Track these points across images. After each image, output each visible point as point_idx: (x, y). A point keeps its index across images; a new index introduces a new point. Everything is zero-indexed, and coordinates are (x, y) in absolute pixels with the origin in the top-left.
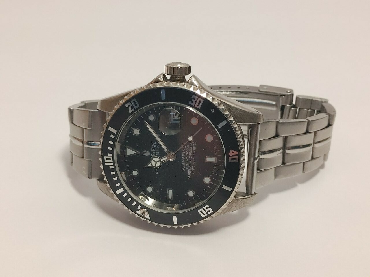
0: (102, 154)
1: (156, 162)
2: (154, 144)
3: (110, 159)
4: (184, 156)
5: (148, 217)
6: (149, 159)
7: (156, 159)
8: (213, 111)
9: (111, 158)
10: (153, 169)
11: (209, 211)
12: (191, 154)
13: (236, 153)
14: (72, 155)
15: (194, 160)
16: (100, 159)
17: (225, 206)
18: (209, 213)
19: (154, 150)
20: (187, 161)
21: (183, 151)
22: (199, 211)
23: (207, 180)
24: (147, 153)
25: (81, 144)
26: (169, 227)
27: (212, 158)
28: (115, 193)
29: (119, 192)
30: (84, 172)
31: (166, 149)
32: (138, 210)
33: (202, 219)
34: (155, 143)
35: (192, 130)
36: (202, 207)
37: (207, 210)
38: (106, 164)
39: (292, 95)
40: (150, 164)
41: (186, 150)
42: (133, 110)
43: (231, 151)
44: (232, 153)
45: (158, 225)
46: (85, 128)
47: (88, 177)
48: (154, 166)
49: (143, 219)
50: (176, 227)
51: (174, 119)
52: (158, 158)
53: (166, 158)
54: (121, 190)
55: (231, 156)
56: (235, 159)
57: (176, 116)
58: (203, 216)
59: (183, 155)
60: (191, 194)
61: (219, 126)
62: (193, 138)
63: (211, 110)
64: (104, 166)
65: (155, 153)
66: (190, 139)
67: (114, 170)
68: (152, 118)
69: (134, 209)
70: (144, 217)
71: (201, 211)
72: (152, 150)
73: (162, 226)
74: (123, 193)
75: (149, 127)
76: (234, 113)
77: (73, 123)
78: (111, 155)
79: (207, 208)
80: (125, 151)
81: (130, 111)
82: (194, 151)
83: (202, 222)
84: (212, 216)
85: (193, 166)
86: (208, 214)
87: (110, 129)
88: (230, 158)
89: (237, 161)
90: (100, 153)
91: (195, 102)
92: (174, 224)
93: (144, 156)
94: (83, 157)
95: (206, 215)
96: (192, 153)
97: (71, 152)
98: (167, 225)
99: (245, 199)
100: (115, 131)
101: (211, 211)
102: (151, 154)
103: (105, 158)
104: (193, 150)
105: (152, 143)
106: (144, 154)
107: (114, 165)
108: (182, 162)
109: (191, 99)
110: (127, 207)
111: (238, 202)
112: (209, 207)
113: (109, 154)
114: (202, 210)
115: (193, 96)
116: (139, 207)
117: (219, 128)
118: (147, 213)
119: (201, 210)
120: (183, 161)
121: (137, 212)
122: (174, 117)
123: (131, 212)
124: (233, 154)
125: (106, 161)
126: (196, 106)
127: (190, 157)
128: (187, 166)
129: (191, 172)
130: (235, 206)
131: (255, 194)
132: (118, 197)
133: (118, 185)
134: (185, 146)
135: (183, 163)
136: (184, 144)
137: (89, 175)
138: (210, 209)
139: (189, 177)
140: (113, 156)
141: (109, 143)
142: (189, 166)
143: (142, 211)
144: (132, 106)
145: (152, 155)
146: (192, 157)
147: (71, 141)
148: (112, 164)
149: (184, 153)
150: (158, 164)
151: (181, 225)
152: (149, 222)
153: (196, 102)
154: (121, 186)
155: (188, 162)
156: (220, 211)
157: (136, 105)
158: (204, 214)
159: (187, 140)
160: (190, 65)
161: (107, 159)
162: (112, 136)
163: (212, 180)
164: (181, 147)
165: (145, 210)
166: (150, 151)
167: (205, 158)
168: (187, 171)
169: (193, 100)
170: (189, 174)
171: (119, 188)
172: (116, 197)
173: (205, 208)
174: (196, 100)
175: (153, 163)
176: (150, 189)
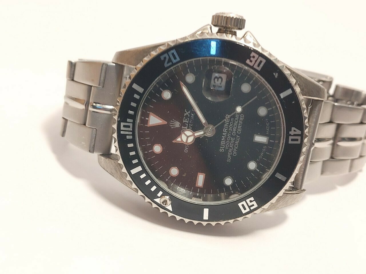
0: (118, 119)
1: (188, 137)
2: (187, 113)
3: (129, 127)
4: (226, 132)
5: (170, 208)
6: (178, 132)
7: (189, 133)
8: (276, 75)
9: (131, 125)
10: (182, 145)
11: (253, 205)
12: (235, 130)
13: (299, 132)
14: (66, 120)
15: (238, 138)
16: (115, 126)
17: (274, 200)
18: (252, 208)
19: (187, 120)
20: (228, 139)
21: (225, 125)
22: (240, 205)
23: (252, 165)
24: (177, 124)
25: (83, 107)
26: (196, 222)
27: (263, 138)
28: (128, 173)
29: (134, 171)
30: (83, 143)
31: (203, 120)
32: (158, 197)
33: (242, 214)
34: (189, 112)
35: (241, 99)
36: (244, 199)
37: (250, 204)
38: (122, 132)
39: (330, 83)
40: (180, 138)
41: (229, 125)
42: (171, 63)
43: (293, 129)
44: (294, 131)
45: (181, 219)
46: (93, 85)
47: (89, 150)
48: (185, 141)
49: (162, 210)
50: (205, 224)
51: (215, 84)
52: (191, 131)
53: (202, 133)
54: (139, 169)
55: (292, 136)
56: (297, 140)
57: (218, 81)
58: (244, 212)
59: (225, 130)
60: (228, 181)
61: (282, 95)
62: (243, 109)
63: (274, 74)
64: (119, 135)
65: (187, 124)
66: (239, 109)
67: (133, 141)
68: (190, 78)
69: (152, 196)
70: (164, 207)
71: (243, 205)
72: (184, 121)
73: (187, 220)
74: (140, 173)
75: (185, 90)
76: (298, 82)
77: (73, 80)
78: (131, 121)
79: (251, 201)
80: (147, 119)
81: (166, 65)
82: (240, 127)
83: (240, 219)
84: (255, 212)
85: (236, 146)
86: (250, 209)
87: (135, 86)
88: (290, 138)
89: (299, 142)
90: (116, 117)
91: (254, 62)
92: (204, 219)
93: (172, 128)
94: (85, 124)
95: (248, 210)
96: (237, 129)
97: (63, 118)
98: (194, 220)
99: (295, 195)
100: (140, 90)
101: (256, 206)
102: (181, 127)
103: (122, 124)
104: (239, 124)
105: (186, 111)
106: (172, 125)
107: (133, 135)
108: (222, 139)
109: (249, 58)
110: (143, 193)
111: (288, 197)
112: (254, 199)
113: (128, 120)
114: (244, 203)
115: (253, 54)
116: (161, 193)
117: (282, 98)
118: (169, 202)
119: (242, 203)
120: (224, 138)
121: (156, 200)
122: (215, 82)
123: (147, 200)
124: (296, 133)
125: (122, 128)
126: (256, 67)
127: (234, 134)
128: (227, 146)
129: (232, 154)
130: (282, 202)
131: (304, 190)
132: (131, 178)
133: (135, 161)
134: (228, 119)
135: (223, 141)
136: (228, 116)
137: (90, 147)
138: (254, 203)
139: (229, 160)
140: (134, 123)
141: (131, 104)
142: (231, 145)
143: (163, 199)
144: (170, 59)
145: (183, 127)
146: (237, 134)
147: (66, 104)
148: (131, 133)
149: (226, 128)
150: (191, 140)
151: (212, 221)
152: (170, 214)
153: (256, 61)
154: (140, 164)
155: (230, 141)
156: (266, 206)
157: (175, 58)
158: (245, 209)
159: (235, 110)
160: (245, 18)
161: (124, 126)
162: (136, 96)
163: (258, 167)
164: (224, 121)
165: (168, 197)
166: (181, 121)
167: (253, 138)
168: (226, 151)
169: (252, 59)
170: (229, 156)
171: (136, 165)
172: (129, 178)
173: (248, 201)
174: (255, 59)
175: (184, 138)
176: (174, 171)
